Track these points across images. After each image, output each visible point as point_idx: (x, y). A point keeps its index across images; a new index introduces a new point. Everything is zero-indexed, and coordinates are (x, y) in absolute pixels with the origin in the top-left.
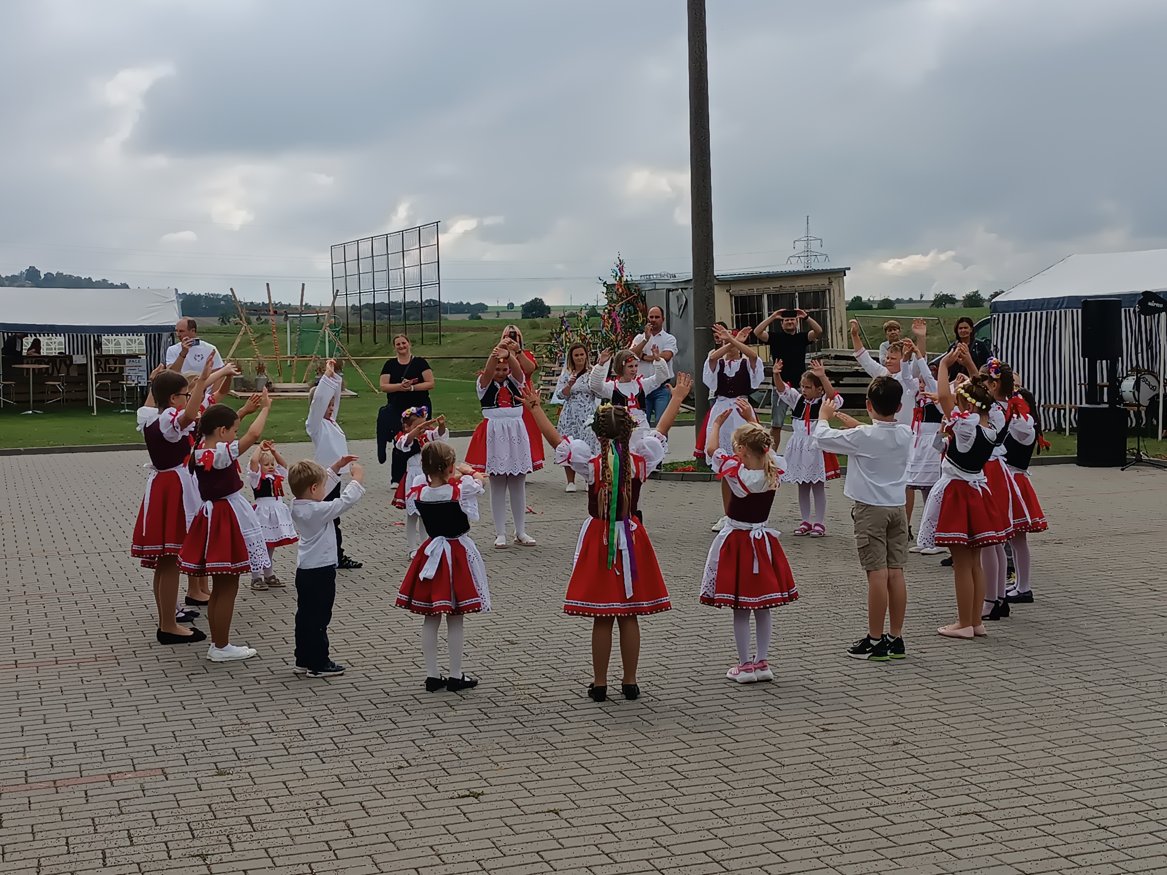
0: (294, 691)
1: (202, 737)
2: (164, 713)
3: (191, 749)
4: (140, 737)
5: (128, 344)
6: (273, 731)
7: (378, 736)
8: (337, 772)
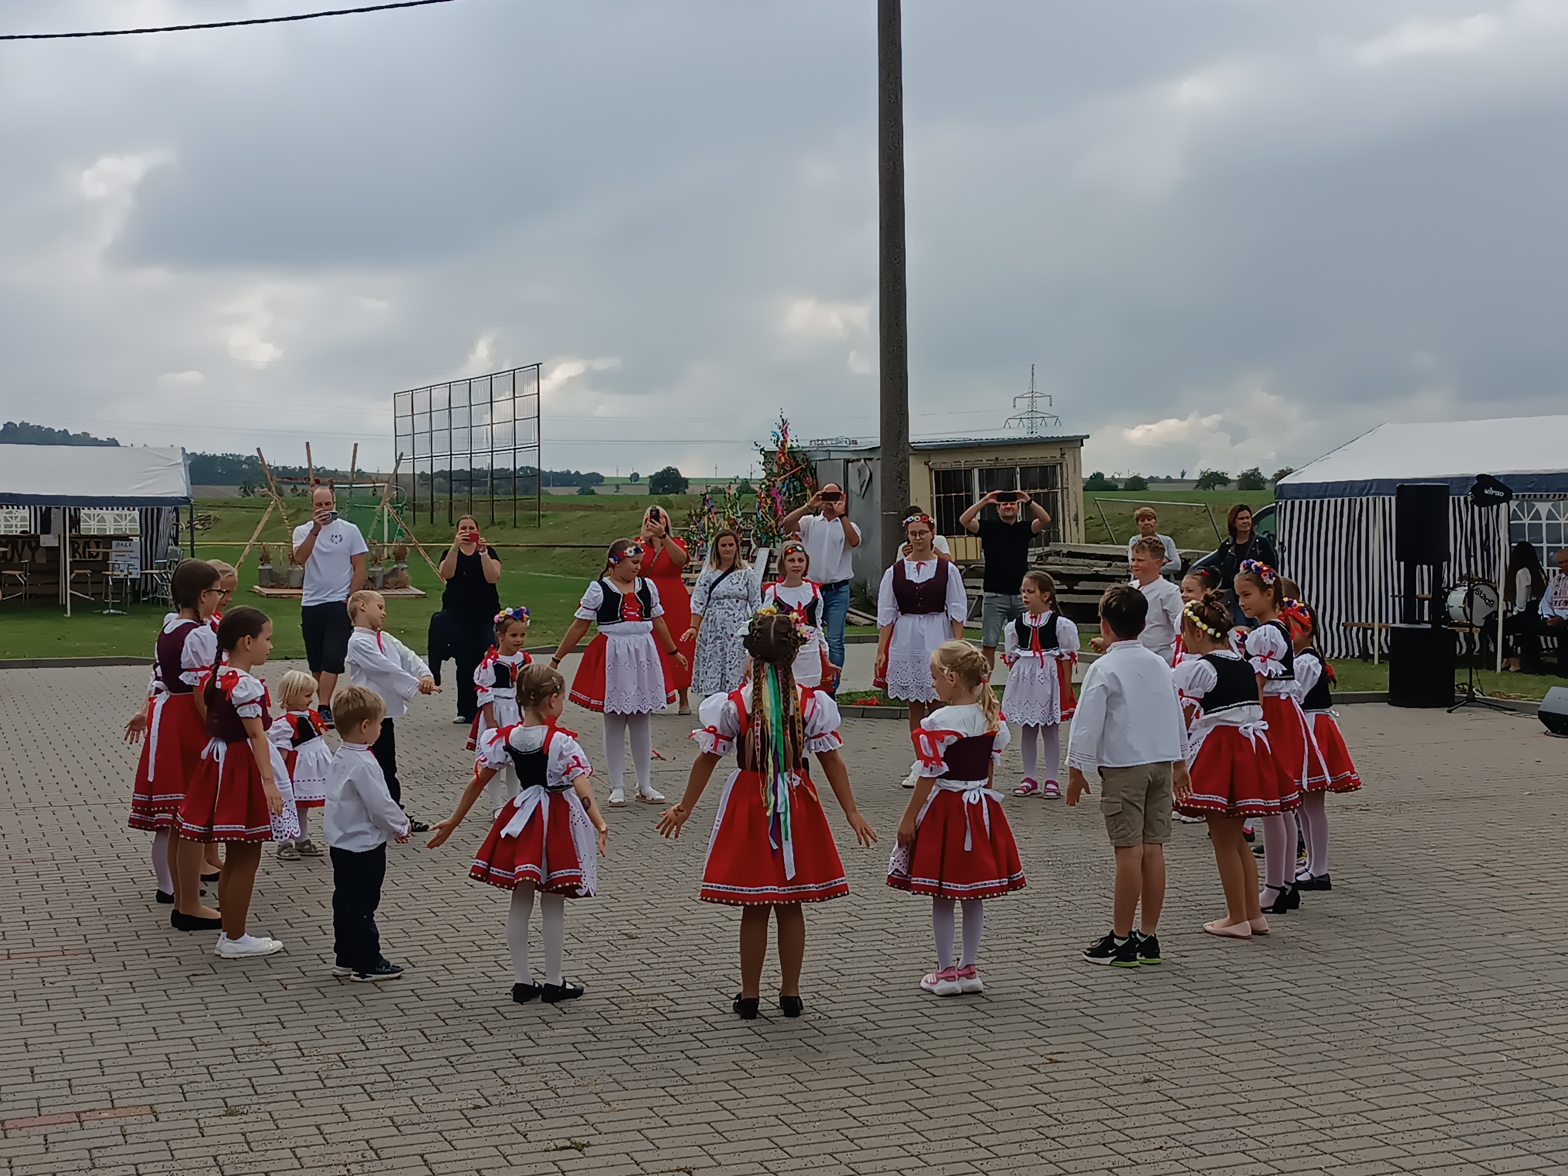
0: (332, 1000)
1: (207, 1062)
2: (154, 1028)
3: (191, 1079)
4: (122, 1061)
5: (116, 521)
6: (303, 1054)
7: (447, 1063)
8: (390, 1112)
